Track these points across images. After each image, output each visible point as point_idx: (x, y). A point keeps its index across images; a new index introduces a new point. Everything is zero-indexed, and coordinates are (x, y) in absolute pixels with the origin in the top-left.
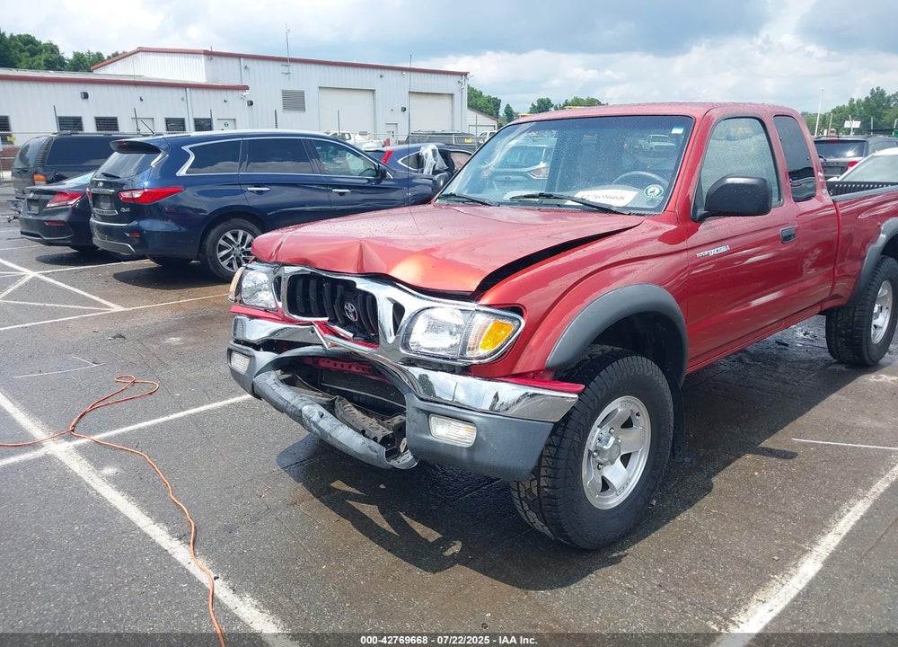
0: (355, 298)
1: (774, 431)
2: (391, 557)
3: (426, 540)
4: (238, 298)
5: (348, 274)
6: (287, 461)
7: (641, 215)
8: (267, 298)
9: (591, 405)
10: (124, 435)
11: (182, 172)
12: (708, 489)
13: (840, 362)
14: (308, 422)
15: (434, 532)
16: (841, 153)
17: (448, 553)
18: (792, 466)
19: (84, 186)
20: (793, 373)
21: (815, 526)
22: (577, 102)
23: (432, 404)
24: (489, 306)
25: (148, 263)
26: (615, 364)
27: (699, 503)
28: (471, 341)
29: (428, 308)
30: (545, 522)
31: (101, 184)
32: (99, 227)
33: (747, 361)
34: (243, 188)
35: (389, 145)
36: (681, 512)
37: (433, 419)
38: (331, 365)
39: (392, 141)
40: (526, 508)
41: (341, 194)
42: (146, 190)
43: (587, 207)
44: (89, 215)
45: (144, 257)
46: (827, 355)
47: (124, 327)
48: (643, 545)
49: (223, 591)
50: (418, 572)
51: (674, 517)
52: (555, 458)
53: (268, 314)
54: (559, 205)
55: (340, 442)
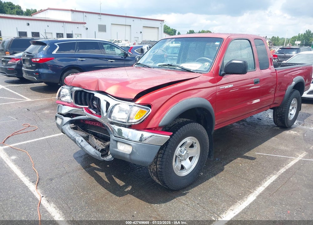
0: (96, 100)
1: (249, 150)
2: (106, 191)
3: (120, 185)
4: (59, 98)
5: (93, 91)
6: (77, 156)
7: (201, 73)
8: (68, 98)
9: (176, 140)
10: (21, 145)
11: (54, 52)
12: (222, 170)
13: (278, 126)
14: (77, 143)
15: (123, 182)
16: (291, 52)
17: (126, 190)
18: (253, 163)
19: (21, 56)
20: (261, 129)
21: (257, 184)
22: (203, 32)
23: (118, 138)
24: (139, 104)
25: (43, 84)
26: (186, 125)
27: (218, 175)
28: (131, 116)
29: (118, 104)
30: (159, 180)
31: (26, 56)
32: (25, 71)
33: (246, 125)
34: (76, 58)
35: (135, 44)
36: (211, 178)
37: (119, 144)
38: (89, 123)
39: (136, 43)
40: (153, 175)
41: (111, 62)
42: (41, 58)
43: (183, 70)
44: (22, 66)
45: (42, 82)
46: (273, 123)
47: (30, 106)
48: (196, 189)
49: (44, 202)
50: (114, 196)
51: (208, 180)
52: (162, 158)
53: (68, 104)
54: (174, 69)
55: (87, 151)
